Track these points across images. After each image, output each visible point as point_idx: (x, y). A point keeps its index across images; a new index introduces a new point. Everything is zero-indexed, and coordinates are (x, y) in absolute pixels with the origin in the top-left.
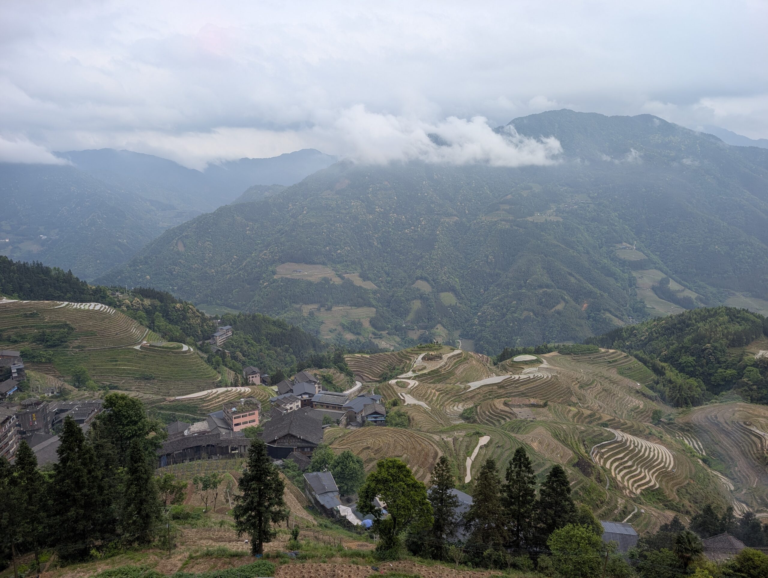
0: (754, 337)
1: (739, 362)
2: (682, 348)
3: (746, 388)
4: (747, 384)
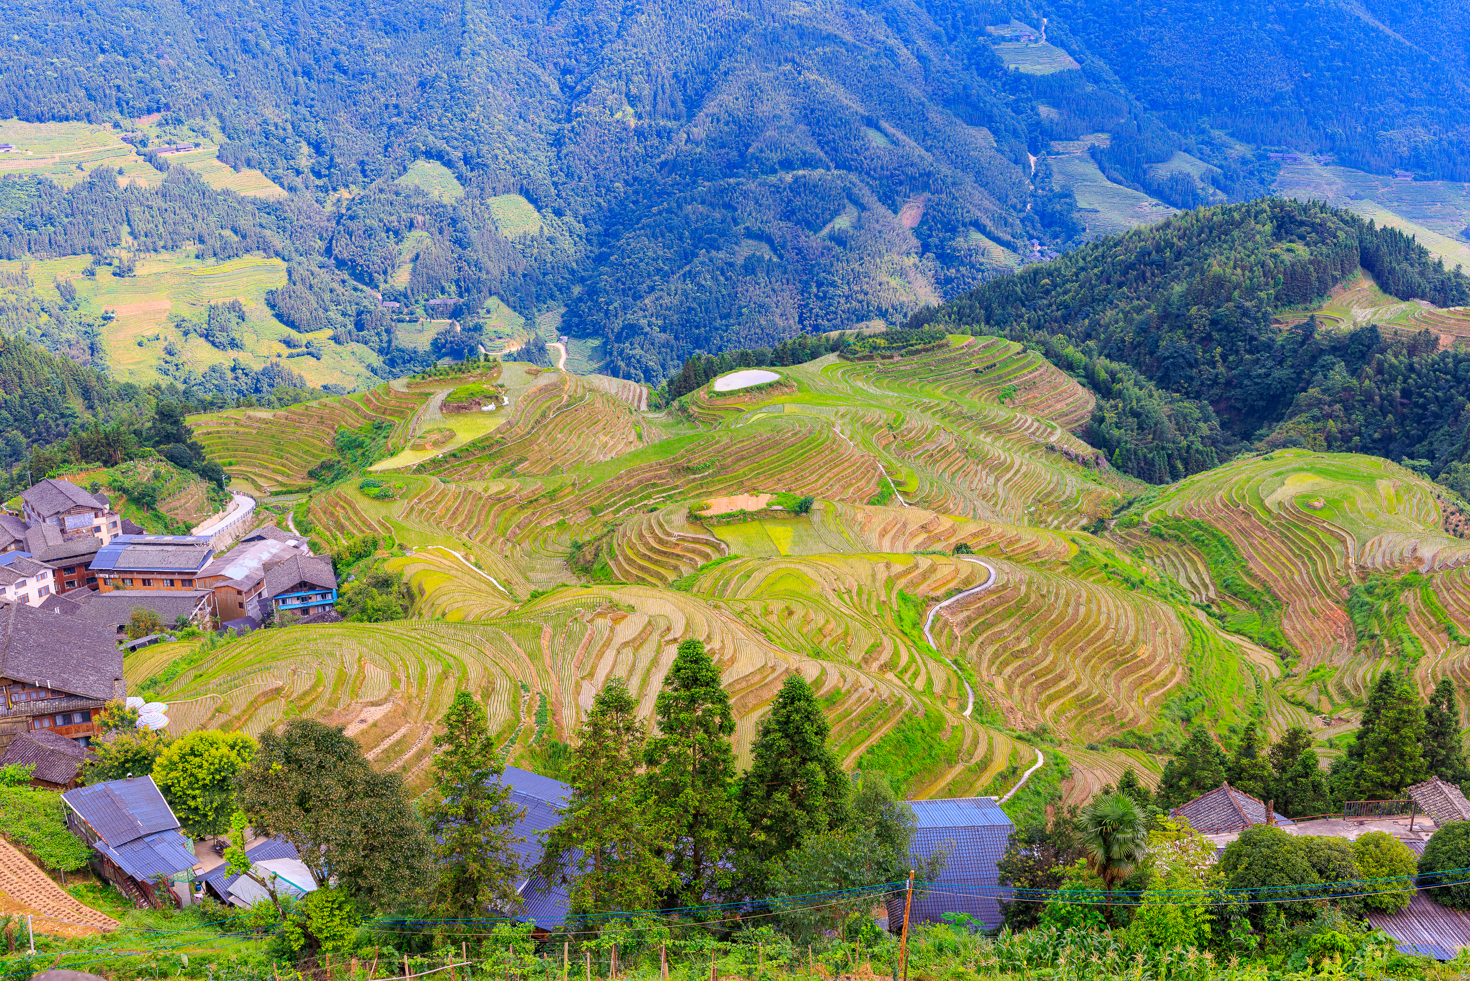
0: (1337, 274)
1: (1303, 343)
2: (1164, 317)
3: (1316, 411)
4: (1320, 402)
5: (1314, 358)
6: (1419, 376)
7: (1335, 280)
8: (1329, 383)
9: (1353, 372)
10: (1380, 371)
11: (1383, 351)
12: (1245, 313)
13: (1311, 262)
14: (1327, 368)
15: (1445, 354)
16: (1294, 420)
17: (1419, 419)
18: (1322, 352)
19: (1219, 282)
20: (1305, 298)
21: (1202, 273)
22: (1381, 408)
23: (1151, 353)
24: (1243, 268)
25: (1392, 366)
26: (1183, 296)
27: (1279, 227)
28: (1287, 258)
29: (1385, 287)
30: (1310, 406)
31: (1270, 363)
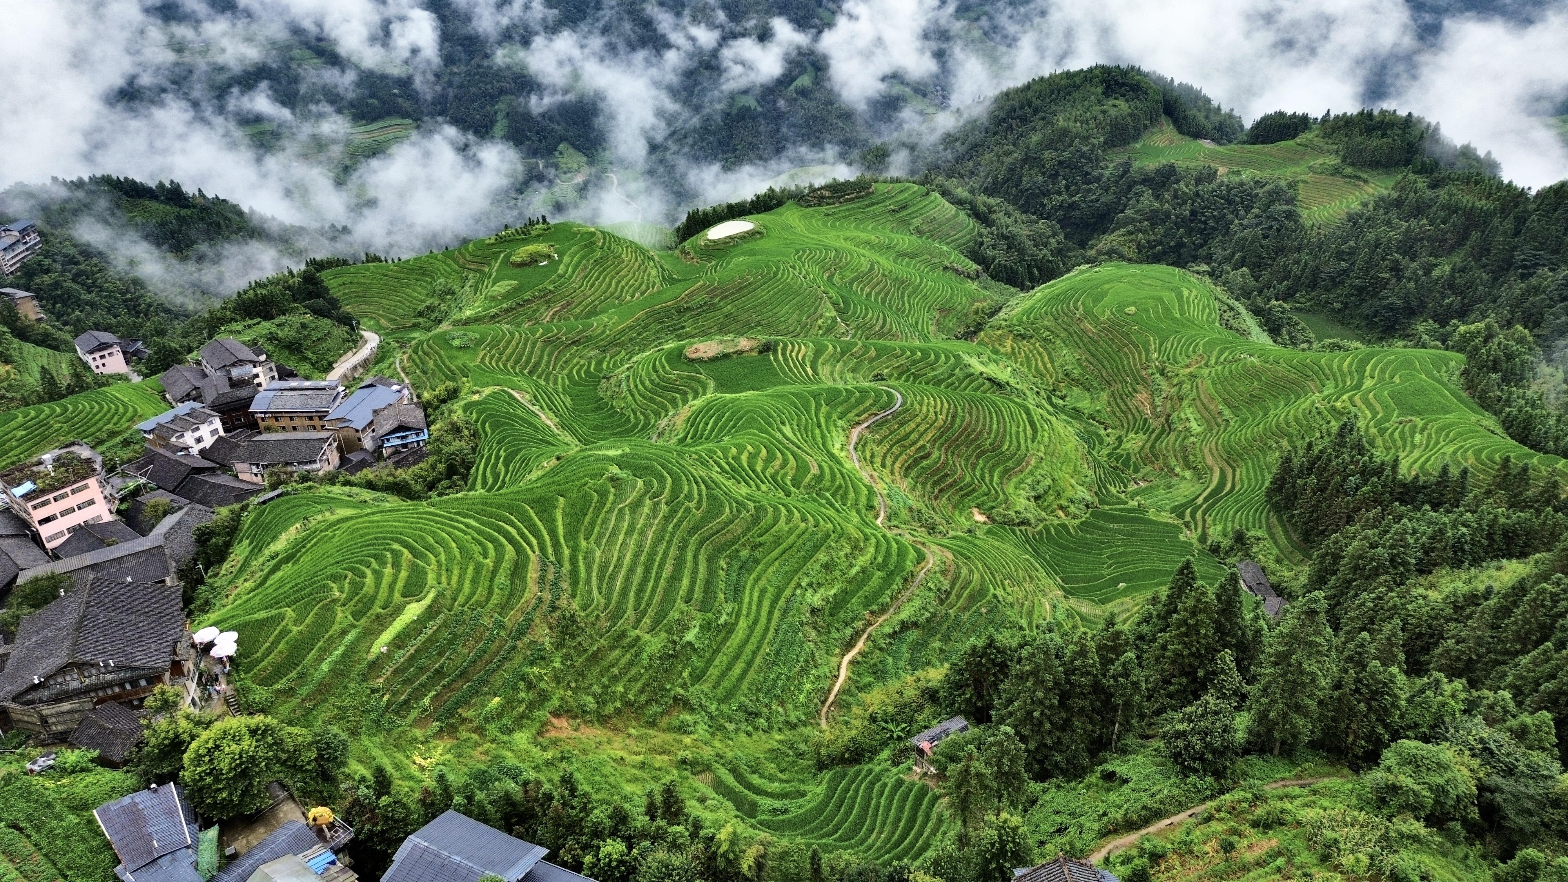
0: (1148, 122)
1: (1122, 176)
2: (1025, 161)
3: (1130, 227)
4: (1133, 220)
5: (1130, 188)
6: (1203, 199)
7: (1145, 126)
8: (1140, 206)
9: (1157, 197)
10: (1175, 197)
11: (1177, 182)
12: (1083, 156)
13: (1130, 115)
14: (1139, 195)
15: (1222, 184)
16: (1116, 233)
17: (1201, 232)
18: (1135, 183)
19: (1064, 132)
20: (1125, 142)
21: (1053, 125)
22: (1176, 224)
23: (1017, 186)
24: (1082, 122)
25: (1184, 193)
26: (1039, 143)
27: (1107, 88)
28: (1113, 112)
29: (1180, 130)
30: (1126, 224)
31: (1100, 192)
